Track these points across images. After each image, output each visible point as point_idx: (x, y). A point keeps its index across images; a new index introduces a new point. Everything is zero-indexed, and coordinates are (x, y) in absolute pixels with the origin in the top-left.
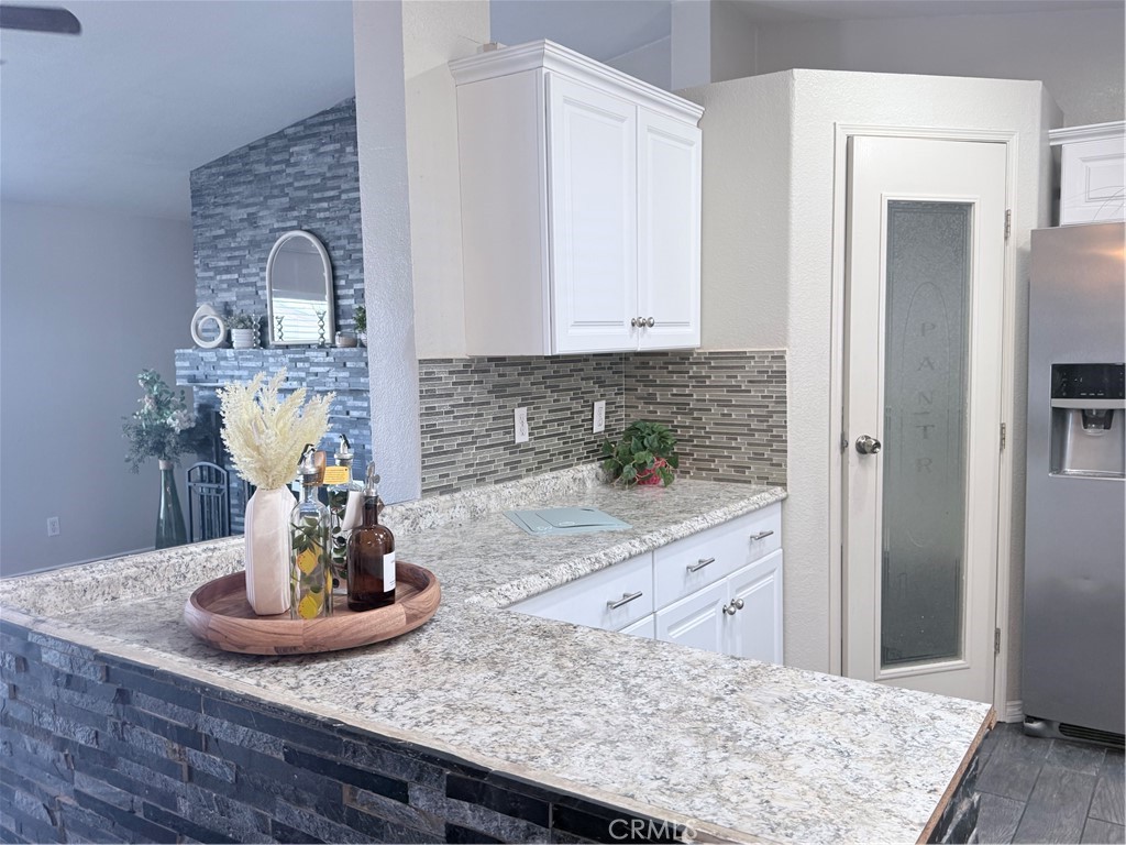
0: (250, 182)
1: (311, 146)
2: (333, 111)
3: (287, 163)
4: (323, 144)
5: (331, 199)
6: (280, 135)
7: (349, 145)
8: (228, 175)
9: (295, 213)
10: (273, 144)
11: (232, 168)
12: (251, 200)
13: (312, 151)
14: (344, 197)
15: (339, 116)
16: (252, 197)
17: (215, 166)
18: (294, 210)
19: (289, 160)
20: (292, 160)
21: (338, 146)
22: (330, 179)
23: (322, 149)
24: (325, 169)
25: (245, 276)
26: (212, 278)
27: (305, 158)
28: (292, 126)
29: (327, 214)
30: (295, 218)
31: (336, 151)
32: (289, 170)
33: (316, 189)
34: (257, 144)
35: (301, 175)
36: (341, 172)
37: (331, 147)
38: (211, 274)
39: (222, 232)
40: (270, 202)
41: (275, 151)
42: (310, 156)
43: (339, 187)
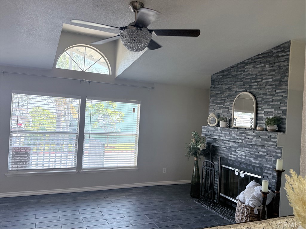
0: (230, 77)
1: (253, 66)
2: (262, 54)
3: (244, 71)
4: (257, 65)
5: (259, 82)
6: (242, 63)
7: (267, 64)
8: (223, 76)
9: (245, 87)
10: (239, 66)
11: (224, 73)
12: (230, 83)
13: (253, 67)
14: (263, 81)
15: (264, 55)
16: (230, 82)
17: (219, 73)
18: (245, 85)
19: (244, 70)
20: (246, 70)
21: (263, 65)
22: (259, 75)
23: (257, 66)
24: (257, 72)
25: (225, 105)
26: (215, 106)
27: (250, 69)
28: (247, 60)
29: (257, 87)
30: (245, 88)
31: (262, 67)
32: (244, 73)
33: (253, 79)
34: (235, 66)
35: (249, 75)
36: (263, 73)
37: (261, 65)
38: (215, 104)
39: (220, 92)
40: (237, 83)
41: (240, 68)
42: (252, 69)
43: (262, 78)
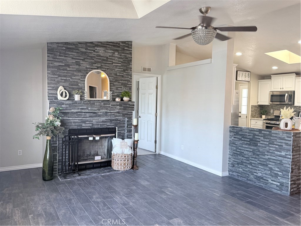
0: (78, 53)
1: (103, 49)
2: (111, 42)
3: (94, 51)
4: (107, 50)
5: (110, 64)
6: (92, 43)
7: (116, 52)
8: (68, 48)
9: (96, 65)
10: (89, 45)
11: (69, 46)
12: (78, 58)
13: (104, 50)
14: (114, 64)
15: (113, 44)
16: (77, 57)
17: (61, 44)
18: (96, 64)
19: (95, 50)
20: (96, 51)
21: (113, 51)
22: (109, 59)
23: (107, 51)
24: (108, 56)
25: (73, 79)
26: (56, 78)
27: (100, 51)
28: (97, 42)
29: (108, 67)
30: (96, 66)
31: (112, 53)
32: (94, 53)
33: (104, 60)
34: (83, 43)
35: (100, 56)
36: (113, 58)
37: (110, 51)
38: (56, 76)
39: (63, 64)
40: (86, 60)
41: (89, 46)
42: (103, 52)
43: (113, 62)
